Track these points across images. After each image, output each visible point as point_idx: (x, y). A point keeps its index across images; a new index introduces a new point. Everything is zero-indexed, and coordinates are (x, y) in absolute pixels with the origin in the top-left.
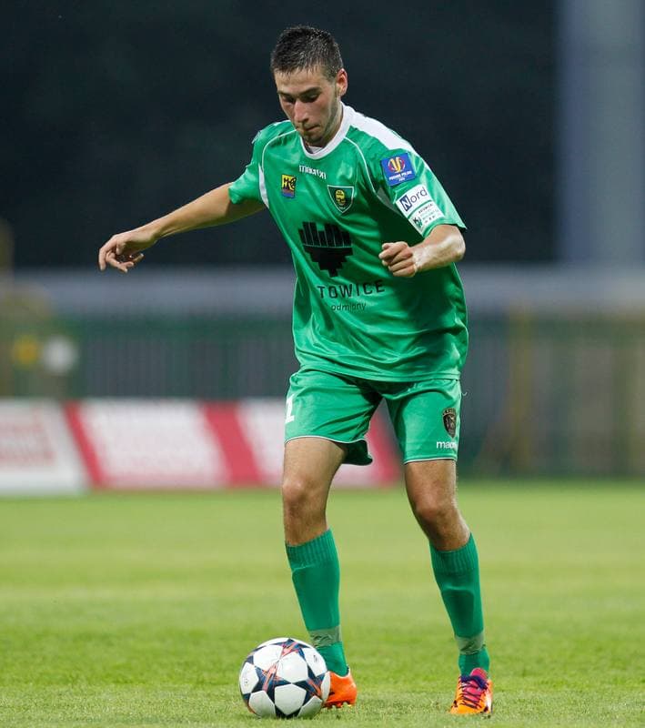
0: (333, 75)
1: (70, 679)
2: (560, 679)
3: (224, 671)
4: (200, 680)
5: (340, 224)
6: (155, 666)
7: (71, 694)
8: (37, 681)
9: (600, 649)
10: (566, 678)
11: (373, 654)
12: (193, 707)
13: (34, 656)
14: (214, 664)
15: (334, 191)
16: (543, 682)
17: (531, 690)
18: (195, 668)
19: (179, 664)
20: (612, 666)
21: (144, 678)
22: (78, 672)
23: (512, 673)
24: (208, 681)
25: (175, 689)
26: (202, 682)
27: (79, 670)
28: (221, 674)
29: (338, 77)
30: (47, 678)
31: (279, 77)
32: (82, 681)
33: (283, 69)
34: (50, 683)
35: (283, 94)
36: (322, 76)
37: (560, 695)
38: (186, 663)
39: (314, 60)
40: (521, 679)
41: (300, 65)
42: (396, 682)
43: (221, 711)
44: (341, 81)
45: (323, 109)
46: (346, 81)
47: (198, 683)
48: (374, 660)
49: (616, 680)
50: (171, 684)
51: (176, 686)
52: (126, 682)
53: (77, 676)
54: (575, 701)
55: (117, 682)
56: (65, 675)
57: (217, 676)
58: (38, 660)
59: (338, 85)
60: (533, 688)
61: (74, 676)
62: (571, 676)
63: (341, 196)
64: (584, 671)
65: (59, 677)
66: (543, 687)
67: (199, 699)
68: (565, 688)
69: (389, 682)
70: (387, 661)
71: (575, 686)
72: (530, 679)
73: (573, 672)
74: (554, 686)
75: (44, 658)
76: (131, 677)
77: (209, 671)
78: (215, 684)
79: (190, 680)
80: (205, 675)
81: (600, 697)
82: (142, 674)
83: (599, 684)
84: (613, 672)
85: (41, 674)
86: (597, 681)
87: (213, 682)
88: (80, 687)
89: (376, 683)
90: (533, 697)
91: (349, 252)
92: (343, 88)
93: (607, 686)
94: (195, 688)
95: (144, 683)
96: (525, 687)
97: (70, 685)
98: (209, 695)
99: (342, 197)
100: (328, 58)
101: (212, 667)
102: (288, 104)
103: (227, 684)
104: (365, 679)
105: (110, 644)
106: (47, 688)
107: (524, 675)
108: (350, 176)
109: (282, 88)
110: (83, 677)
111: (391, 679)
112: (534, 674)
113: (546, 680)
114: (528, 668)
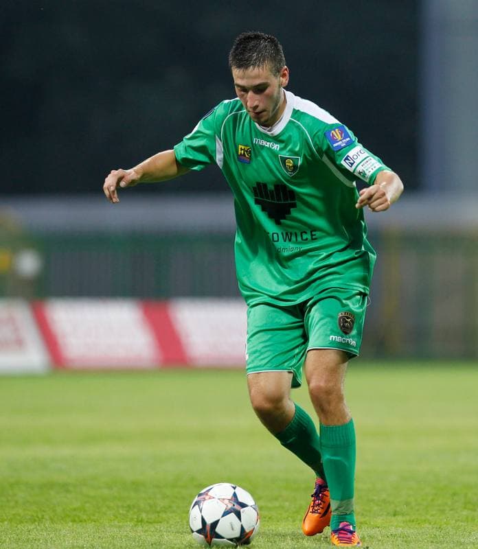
0: (278, 71)
1: (37, 519)
2: (423, 518)
3: (159, 512)
4: (140, 519)
5: (288, 184)
6: (104, 509)
7: (37, 530)
8: (11, 521)
9: (454, 494)
10: (428, 517)
11: (276, 499)
12: (134, 541)
13: (8, 501)
14: (151, 506)
15: (284, 160)
16: (410, 521)
17: (400, 527)
18: (135, 510)
19: (123, 507)
20: (465, 508)
21: (95, 518)
22: (44, 513)
23: (385, 513)
24: (146, 520)
25: (120, 527)
26: (141, 521)
27: (44, 511)
28: (156, 515)
29: (282, 73)
30: (18, 518)
31: (236, 72)
32: (47, 520)
33: (239, 67)
34: (21, 522)
35: (238, 86)
36: (270, 73)
37: (423, 530)
38: (129, 506)
39: (264, 60)
40: (393, 518)
41: (253, 64)
42: (294, 521)
43: (155, 544)
44: (284, 75)
45: (270, 97)
46: (288, 75)
47: (138, 521)
48: (277, 504)
49: (467, 518)
50: (116, 523)
51: (121, 524)
52: (81, 521)
53: (43, 516)
54: (435, 535)
55: (74, 521)
56: (33, 516)
57: (153, 517)
58: (12, 504)
59: (281, 78)
60: (402, 525)
61: (40, 516)
62: (432, 515)
63: (290, 163)
64: (443, 511)
65: (28, 517)
66: (409, 524)
67: (139, 534)
68: (427, 525)
69: (289, 520)
70: (287, 504)
71: (435, 523)
72: (400, 518)
73: (434, 512)
74: (419, 524)
75: (17, 502)
76: (85, 517)
77: (147, 512)
78: (150, 523)
79: (132, 520)
80: (144, 515)
81: (455, 532)
82: (94, 515)
83: (454, 522)
84: (465, 513)
85: (14, 515)
86: (452, 520)
87: (150, 521)
88: (44, 525)
89: (278, 521)
90: (402, 532)
91: (294, 206)
92: (285, 81)
93: (461, 524)
94: (136, 525)
95: (95, 522)
96: (396, 524)
97: (37, 523)
98: (146, 531)
99: (291, 165)
100: (275, 58)
101: (148, 509)
102: (242, 93)
103: (161, 522)
104: (270, 518)
105: (68, 491)
106: (19, 526)
107: (395, 515)
108: (297, 149)
109: (238, 81)
110: (47, 517)
111: (289, 518)
112: (403, 515)
113: (412, 518)
114: (398, 509)
